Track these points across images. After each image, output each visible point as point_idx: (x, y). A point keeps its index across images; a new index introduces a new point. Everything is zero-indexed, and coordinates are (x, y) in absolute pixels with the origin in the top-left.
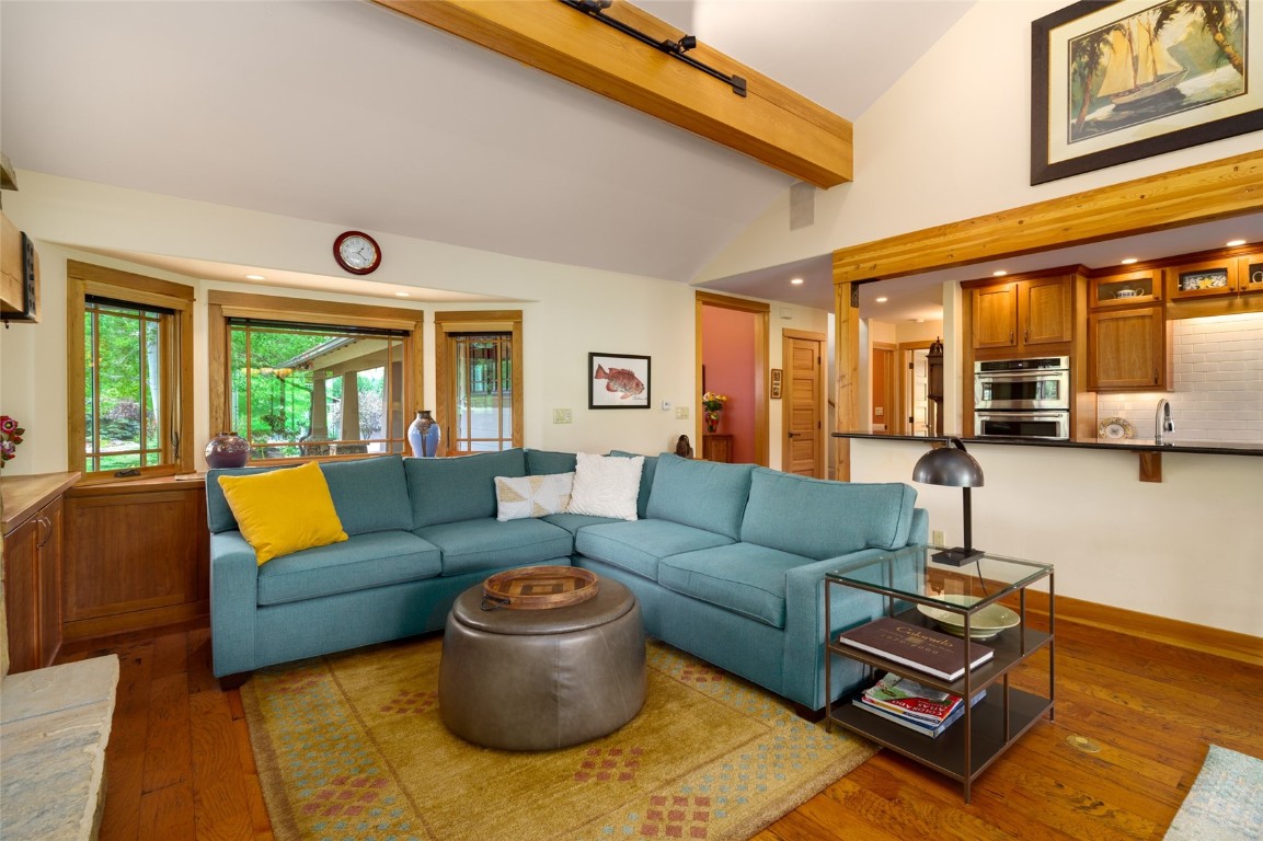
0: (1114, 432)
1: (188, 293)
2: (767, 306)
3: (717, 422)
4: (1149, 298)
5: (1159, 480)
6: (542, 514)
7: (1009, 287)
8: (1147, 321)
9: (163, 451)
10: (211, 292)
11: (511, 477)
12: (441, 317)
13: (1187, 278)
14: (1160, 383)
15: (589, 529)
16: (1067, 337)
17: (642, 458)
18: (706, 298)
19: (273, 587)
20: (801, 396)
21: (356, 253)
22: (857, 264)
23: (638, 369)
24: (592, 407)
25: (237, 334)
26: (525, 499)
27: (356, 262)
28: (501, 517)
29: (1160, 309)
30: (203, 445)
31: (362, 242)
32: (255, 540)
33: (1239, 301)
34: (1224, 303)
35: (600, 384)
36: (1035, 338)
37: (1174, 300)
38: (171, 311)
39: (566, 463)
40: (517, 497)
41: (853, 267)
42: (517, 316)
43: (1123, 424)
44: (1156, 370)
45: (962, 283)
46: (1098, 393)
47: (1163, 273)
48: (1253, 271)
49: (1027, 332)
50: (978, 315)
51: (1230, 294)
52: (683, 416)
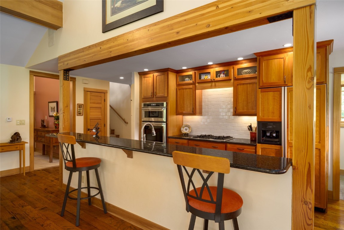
0: (186, 129)
2: (75, 78)
3: (58, 124)
4: (191, 81)
5: (132, 158)
7: (151, 75)
8: (191, 90)
13: (202, 75)
14: (194, 113)
16: (166, 96)
18: (33, 73)
20: (95, 114)
22: (64, 62)
29: (194, 86)
33: (213, 84)
34: (209, 85)
36: (158, 95)
37: (198, 83)
41: (63, 64)
43: (189, 127)
44: (193, 108)
45: (139, 73)
46: (183, 115)
47: (195, 73)
48: (218, 73)
49: (156, 92)
50: (143, 85)
51: (211, 81)
52: (22, 123)
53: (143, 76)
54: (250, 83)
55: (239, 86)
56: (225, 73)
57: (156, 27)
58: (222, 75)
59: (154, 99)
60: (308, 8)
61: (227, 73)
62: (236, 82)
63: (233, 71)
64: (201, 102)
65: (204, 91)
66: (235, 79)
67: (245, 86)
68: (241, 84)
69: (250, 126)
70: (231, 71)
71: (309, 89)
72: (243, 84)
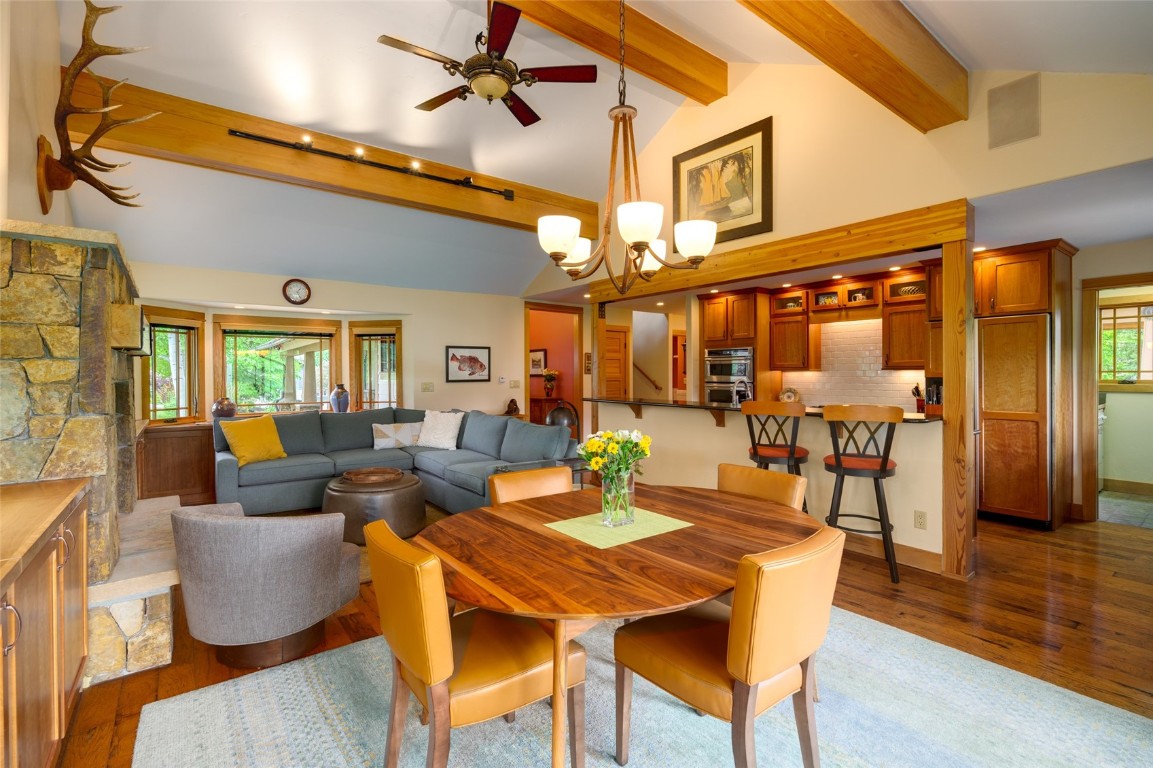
0: (789, 397)
1: (201, 316)
3: (552, 389)
4: (799, 309)
5: (724, 426)
6: (401, 446)
7: (723, 300)
8: (799, 324)
9: (189, 408)
10: (214, 315)
11: (382, 423)
12: (352, 325)
13: (820, 297)
15: (422, 454)
16: (752, 335)
17: (463, 414)
18: (532, 306)
19: (246, 477)
20: (612, 371)
21: (296, 292)
22: (601, 291)
23: (482, 356)
24: (448, 381)
25: (230, 339)
26: (389, 437)
27: (295, 297)
28: (376, 447)
29: (805, 317)
30: (211, 406)
31: (300, 285)
32: (238, 454)
33: (844, 313)
34: (836, 314)
35: (454, 365)
36: (736, 335)
37: (814, 312)
38: (193, 328)
39: (418, 416)
40: (385, 436)
41: (599, 294)
42: (398, 324)
43: (794, 392)
44: (804, 358)
45: (698, 296)
46: (783, 371)
47: (807, 293)
48: (851, 294)
49: (732, 330)
50: (707, 318)
51: (840, 309)
52: (515, 386)
53: (706, 303)
54: (914, 312)
55: (894, 317)
56: (867, 292)
57: (760, 251)
58: (860, 296)
59: (729, 341)
60: (958, 243)
61: (869, 293)
62: (890, 309)
63: (882, 290)
64: (818, 346)
65: (823, 325)
66: (886, 304)
67: (906, 316)
68: (896, 313)
69: (917, 388)
70: (877, 289)
71: (960, 333)
72: (902, 313)
